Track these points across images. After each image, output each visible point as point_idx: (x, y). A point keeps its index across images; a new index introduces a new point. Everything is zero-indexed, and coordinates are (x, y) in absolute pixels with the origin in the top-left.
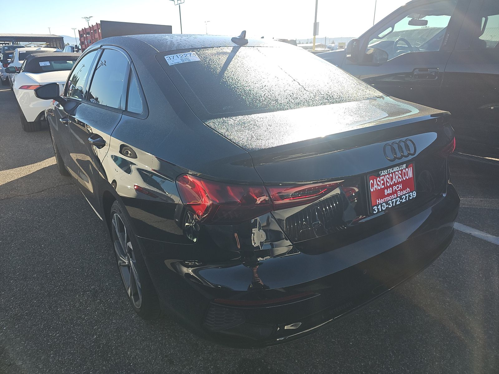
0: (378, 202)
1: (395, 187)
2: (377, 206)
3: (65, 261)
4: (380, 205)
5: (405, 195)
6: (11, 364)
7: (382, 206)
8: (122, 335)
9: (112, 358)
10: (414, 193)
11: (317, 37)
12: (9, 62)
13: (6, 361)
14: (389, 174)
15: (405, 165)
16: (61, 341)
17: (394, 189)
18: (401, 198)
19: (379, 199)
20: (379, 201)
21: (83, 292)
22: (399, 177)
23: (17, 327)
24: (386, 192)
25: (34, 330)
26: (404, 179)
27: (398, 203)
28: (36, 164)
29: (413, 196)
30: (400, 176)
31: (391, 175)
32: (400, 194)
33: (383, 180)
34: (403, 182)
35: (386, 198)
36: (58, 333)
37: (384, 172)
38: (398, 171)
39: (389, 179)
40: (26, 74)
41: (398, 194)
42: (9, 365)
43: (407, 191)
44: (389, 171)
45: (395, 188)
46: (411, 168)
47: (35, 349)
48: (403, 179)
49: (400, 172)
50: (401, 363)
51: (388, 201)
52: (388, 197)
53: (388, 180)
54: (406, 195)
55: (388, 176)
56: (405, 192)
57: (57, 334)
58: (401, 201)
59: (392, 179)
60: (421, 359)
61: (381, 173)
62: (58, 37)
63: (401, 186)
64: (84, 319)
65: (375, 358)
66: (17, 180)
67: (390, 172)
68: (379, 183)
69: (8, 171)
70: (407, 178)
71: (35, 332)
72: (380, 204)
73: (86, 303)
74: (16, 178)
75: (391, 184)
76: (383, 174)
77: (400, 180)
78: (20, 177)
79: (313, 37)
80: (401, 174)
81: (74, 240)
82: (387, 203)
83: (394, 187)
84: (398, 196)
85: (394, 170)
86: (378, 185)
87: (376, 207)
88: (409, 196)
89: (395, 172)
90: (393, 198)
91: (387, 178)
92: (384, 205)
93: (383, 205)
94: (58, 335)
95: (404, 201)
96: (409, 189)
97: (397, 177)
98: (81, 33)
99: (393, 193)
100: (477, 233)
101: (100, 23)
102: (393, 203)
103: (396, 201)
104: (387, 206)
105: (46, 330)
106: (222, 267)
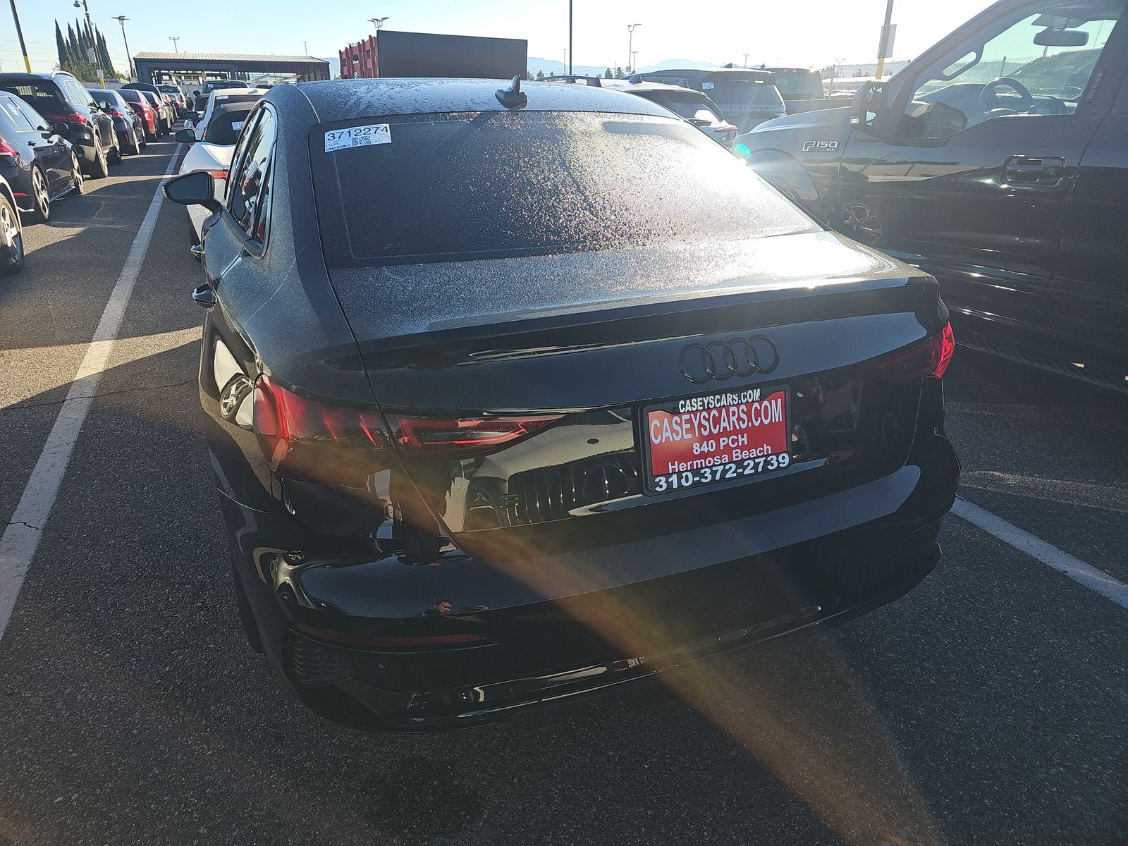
0: (671, 468)
1: (726, 439)
2: (668, 475)
3: (172, 522)
4: (675, 476)
5: (753, 459)
6: (13, 693)
7: (680, 478)
8: (215, 673)
9: (181, 713)
10: (783, 458)
11: (887, 60)
12: (199, 116)
13: (9, 686)
14: (709, 410)
15: (756, 394)
16: (108, 667)
17: (722, 444)
18: (740, 464)
19: (676, 462)
20: (676, 466)
21: (179, 584)
22: (739, 419)
23: (47, 630)
24: (698, 448)
25: (71, 640)
26: (757, 424)
27: (729, 475)
28: (194, 329)
29: (779, 463)
30: (744, 416)
31: (714, 412)
32: (737, 456)
33: (689, 421)
34: (750, 431)
35: (695, 462)
36: (110, 652)
37: (692, 406)
38: (738, 406)
39: (708, 420)
40: (203, 146)
41: (735, 455)
42: (9, 695)
43: (763, 451)
44: (709, 403)
45: (723, 441)
46: (779, 400)
47: (61, 673)
48: (752, 423)
49: (743, 407)
50: (736, 826)
51: (702, 468)
52: (703, 460)
53: (705, 423)
54: (757, 460)
55: (705, 413)
56: (754, 453)
57: (108, 653)
58: (739, 471)
59: (717, 421)
60: (786, 826)
61: (683, 406)
62: (318, 61)
63: (745, 439)
64: (161, 634)
65: (683, 805)
66: (150, 358)
67: (711, 407)
68: (677, 428)
69: (140, 339)
70: (767, 422)
71: (73, 644)
72: (675, 473)
73: (177, 605)
74: (150, 354)
75: (715, 431)
76: (688, 408)
77: (744, 426)
78: (157, 352)
79: (877, 63)
80: (748, 414)
81: (203, 485)
82: (696, 472)
83: (721, 440)
84: (735, 459)
85: (724, 403)
86: (673, 430)
87: (663, 479)
88: (767, 463)
89: (727, 408)
90: (716, 463)
91: (702, 418)
92: (687, 476)
93: (684, 475)
94: (107, 655)
95: (747, 472)
96: (769, 447)
97: (733, 419)
98: (344, 57)
99: (718, 452)
100: (1084, 573)
101: (376, 36)
102: (714, 473)
103: (725, 472)
104: (697, 479)
105: (90, 643)
106: (333, 566)
